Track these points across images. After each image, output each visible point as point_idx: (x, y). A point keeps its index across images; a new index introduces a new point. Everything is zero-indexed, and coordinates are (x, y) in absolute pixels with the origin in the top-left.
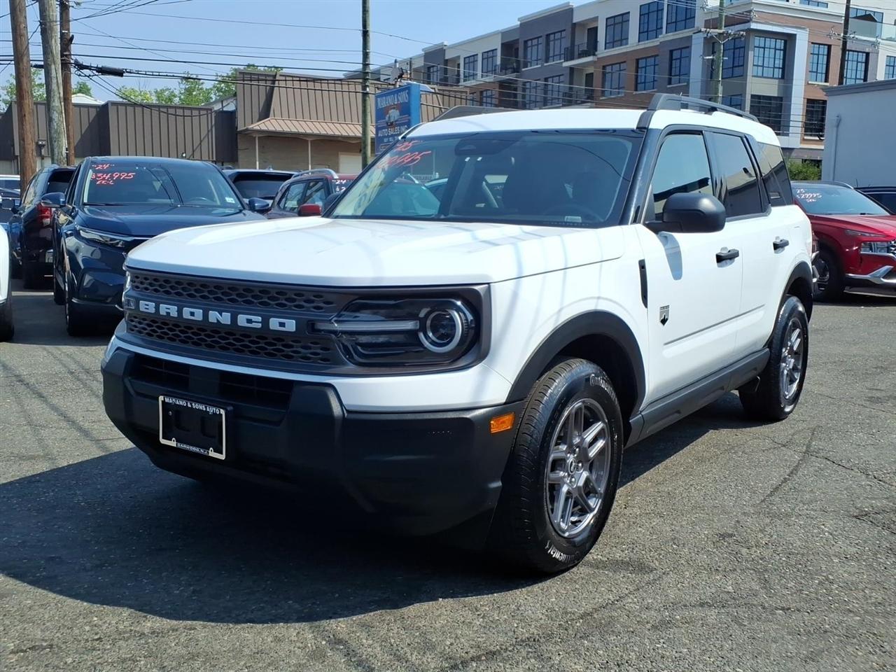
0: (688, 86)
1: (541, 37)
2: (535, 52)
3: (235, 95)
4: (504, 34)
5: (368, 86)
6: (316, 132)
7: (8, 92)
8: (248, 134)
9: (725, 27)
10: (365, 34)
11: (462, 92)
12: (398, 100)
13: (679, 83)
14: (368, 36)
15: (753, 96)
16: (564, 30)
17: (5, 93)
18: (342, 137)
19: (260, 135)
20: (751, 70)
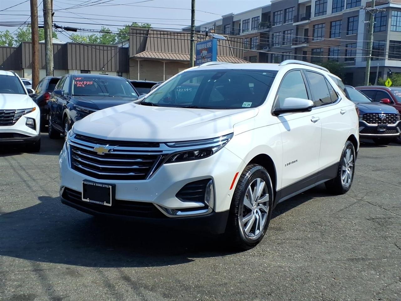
0: (357, 35)
1: (282, 10)
2: (279, 17)
3: (129, 40)
4: (263, 8)
5: (193, 37)
6: (168, 58)
7: (17, 36)
8: (134, 59)
9: (375, 6)
10: (193, 11)
11: (240, 38)
12: (207, 46)
13: (353, 34)
14: (194, 12)
15: (391, 41)
16: (294, 7)
17: (16, 37)
18: (180, 60)
19: (141, 60)
20: (390, 28)
